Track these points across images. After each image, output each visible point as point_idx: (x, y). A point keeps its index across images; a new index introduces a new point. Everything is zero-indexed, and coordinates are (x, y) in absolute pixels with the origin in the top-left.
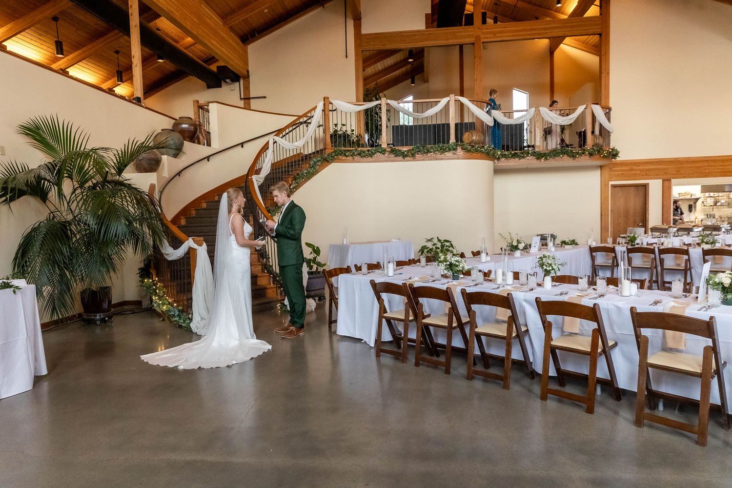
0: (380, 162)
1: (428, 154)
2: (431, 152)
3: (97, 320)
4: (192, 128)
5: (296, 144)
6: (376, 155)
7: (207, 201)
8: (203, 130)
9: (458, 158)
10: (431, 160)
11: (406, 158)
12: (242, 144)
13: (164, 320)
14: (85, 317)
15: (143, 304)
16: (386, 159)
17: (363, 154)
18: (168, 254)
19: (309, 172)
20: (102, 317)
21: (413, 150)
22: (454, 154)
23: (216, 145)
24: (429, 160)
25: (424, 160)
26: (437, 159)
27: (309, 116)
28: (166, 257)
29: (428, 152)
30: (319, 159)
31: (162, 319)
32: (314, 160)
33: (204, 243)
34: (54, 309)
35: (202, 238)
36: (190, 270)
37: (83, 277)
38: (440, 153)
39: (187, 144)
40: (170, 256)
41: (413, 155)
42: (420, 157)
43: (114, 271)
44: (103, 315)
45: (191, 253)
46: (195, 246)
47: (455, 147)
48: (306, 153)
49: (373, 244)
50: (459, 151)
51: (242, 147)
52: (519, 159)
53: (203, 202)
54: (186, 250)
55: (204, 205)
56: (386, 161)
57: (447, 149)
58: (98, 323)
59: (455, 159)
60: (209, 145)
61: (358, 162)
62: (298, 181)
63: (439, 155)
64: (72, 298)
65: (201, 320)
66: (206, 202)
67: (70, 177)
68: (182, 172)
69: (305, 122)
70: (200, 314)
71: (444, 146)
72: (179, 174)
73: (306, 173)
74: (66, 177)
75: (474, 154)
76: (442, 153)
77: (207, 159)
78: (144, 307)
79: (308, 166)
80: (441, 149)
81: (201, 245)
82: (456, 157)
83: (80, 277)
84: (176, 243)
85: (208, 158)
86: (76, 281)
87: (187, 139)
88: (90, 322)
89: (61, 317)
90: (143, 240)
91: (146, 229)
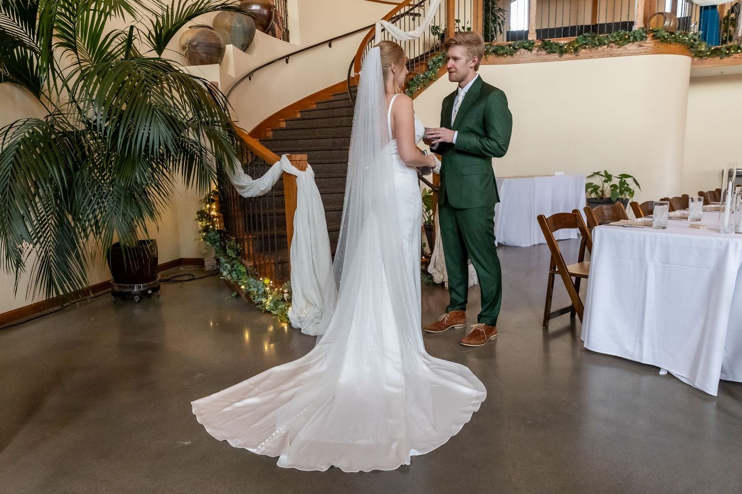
0: (525, 62)
1: (599, 48)
2: (605, 44)
3: (135, 295)
4: (265, 12)
5: (412, 33)
6: (518, 53)
7: (287, 119)
8: (279, 18)
9: (646, 53)
10: (603, 57)
11: (565, 56)
12: (330, 42)
13: (238, 296)
14: (116, 289)
15: (206, 263)
16: (534, 58)
17: (501, 52)
18: (242, 188)
19: (426, 77)
20: (142, 289)
21: (577, 41)
22: (640, 46)
23: (297, 41)
24: (599, 57)
25: (591, 57)
26: (611, 56)
27: (411, 5)
28: (240, 192)
29: (601, 44)
30: (441, 57)
31: (235, 294)
32: (434, 58)
33: (309, 166)
34: (51, 283)
35: (305, 157)
36: (285, 214)
37: (97, 223)
38: (617, 46)
39: (258, 33)
40: (248, 191)
41: (576, 50)
42: (586, 53)
43: (152, 215)
44: (144, 287)
45: (285, 183)
46: (292, 170)
47: (644, 35)
48: (412, 57)
49: (536, 178)
50: (649, 43)
51: (330, 46)
52: (721, 58)
53: (282, 121)
54: (276, 178)
55: (283, 125)
56: (534, 61)
57: (632, 38)
58: (137, 298)
59: (640, 53)
60: (286, 37)
61: (493, 64)
62: (412, 89)
63: (615, 49)
64: (81, 263)
65: (306, 306)
66: (285, 121)
67: (71, 45)
68: (255, 74)
69: (407, 13)
70: (304, 296)
71: (626, 35)
72: (249, 75)
73: (423, 78)
74: (57, 36)
75: (671, 46)
76: (620, 46)
77: (285, 60)
78: (207, 270)
79: (424, 67)
80: (621, 39)
81: (303, 169)
82: (643, 51)
83: (93, 222)
84: (257, 168)
85: (287, 58)
86: (84, 230)
87: (259, 28)
88: (123, 298)
89: (61, 293)
90: (201, 162)
91: (206, 142)
